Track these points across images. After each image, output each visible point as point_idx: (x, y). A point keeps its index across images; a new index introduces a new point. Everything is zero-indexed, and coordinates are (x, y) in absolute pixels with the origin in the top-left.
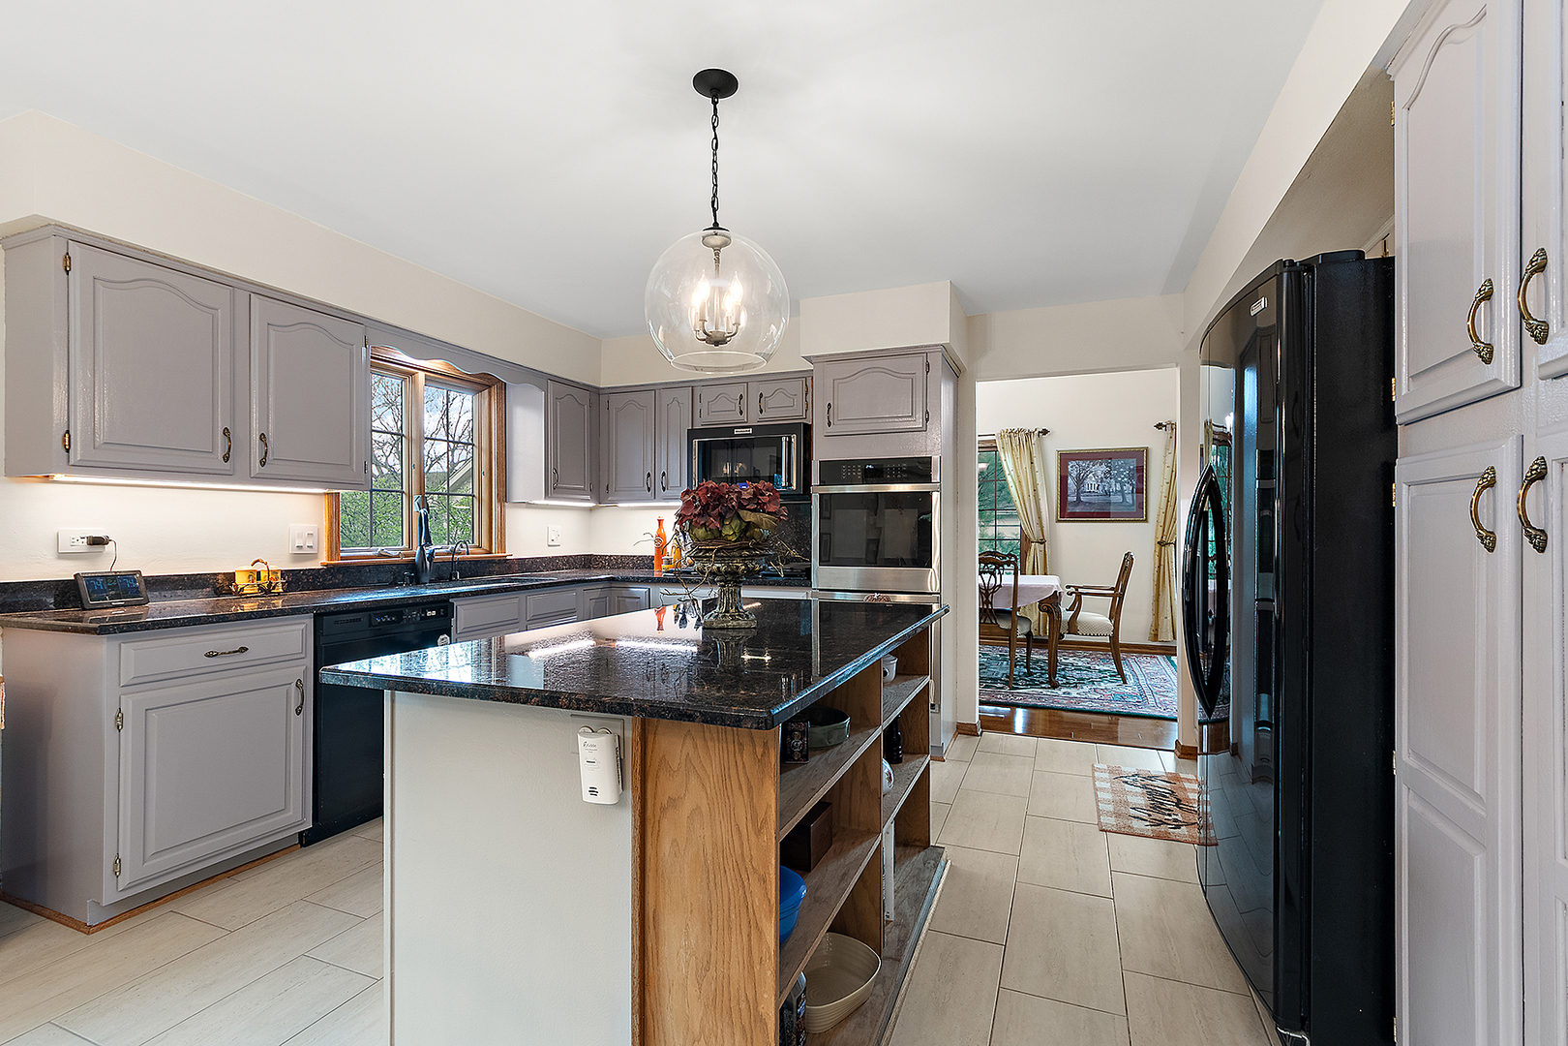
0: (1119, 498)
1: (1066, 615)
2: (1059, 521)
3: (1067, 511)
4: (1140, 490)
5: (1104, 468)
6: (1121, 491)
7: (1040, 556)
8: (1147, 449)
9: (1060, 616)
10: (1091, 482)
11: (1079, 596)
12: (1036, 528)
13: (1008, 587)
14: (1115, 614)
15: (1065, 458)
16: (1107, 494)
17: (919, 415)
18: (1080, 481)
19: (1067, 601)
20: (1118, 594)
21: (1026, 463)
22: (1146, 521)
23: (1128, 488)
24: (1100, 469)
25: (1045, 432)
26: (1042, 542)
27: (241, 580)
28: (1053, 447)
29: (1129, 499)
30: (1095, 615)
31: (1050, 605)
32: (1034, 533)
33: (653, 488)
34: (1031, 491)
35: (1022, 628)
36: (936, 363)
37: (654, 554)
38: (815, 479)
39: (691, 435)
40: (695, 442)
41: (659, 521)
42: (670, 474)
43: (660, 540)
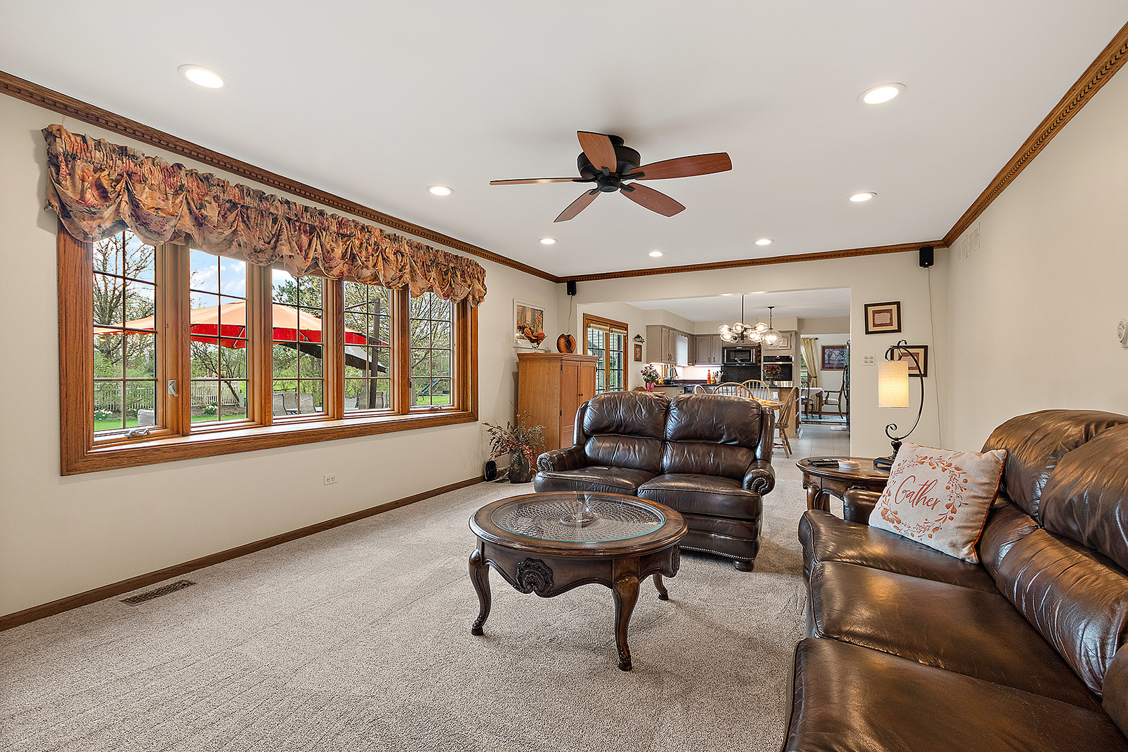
1: (824, 399)
2: (821, 370)
3: (825, 366)
7: (815, 382)
10: (833, 356)
11: (829, 393)
12: (813, 372)
13: (807, 390)
14: (839, 398)
15: (824, 348)
16: (839, 362)
17: (789, 347)
18: (829, 356)
19: (824, 395)
20: (841, 393)
21: (810, 349)
24: (837, 352)
25: (816, 339)
26: (816, 377)
28: (820, 344)
30: (833, 398)
31: (819, 395)
32: (813, 374)
33: (710, 361)
34: (812, 359)
35: (811, 403)
36: (793, 334)
37: (707, 379)
38: (762, 361)
39: (724, 348)
40: (725, 351)
41: (709, 371)
42: (715, 358)
43: (709, 375)
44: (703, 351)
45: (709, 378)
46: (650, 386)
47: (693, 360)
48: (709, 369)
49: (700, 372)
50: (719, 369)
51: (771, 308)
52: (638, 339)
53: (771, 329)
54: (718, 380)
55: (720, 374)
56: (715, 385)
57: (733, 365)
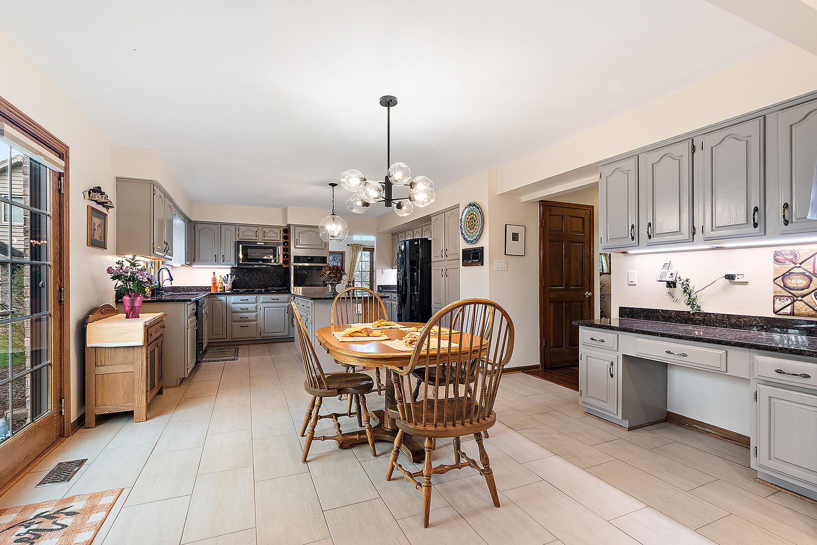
17: (323, 245)
33: (216, 260)
37: (211, 285)
38: (292, 261)
39: (238, 243)
40: (241, 245)
41: (214, 273)
42: (225, 256)
43: (214, 279)
44: (205, 245)
45: (214, 284)
46: (133, 302)
47: (192, 258)
48: (215, 270)
49: (203, 276)
50: (229, 271)
51: (333, 185)
52: (97, 197)
53: (333, 214)
54: (228, 286)
55: (229, 278)
56: (223, 293)
57: (250, 266)
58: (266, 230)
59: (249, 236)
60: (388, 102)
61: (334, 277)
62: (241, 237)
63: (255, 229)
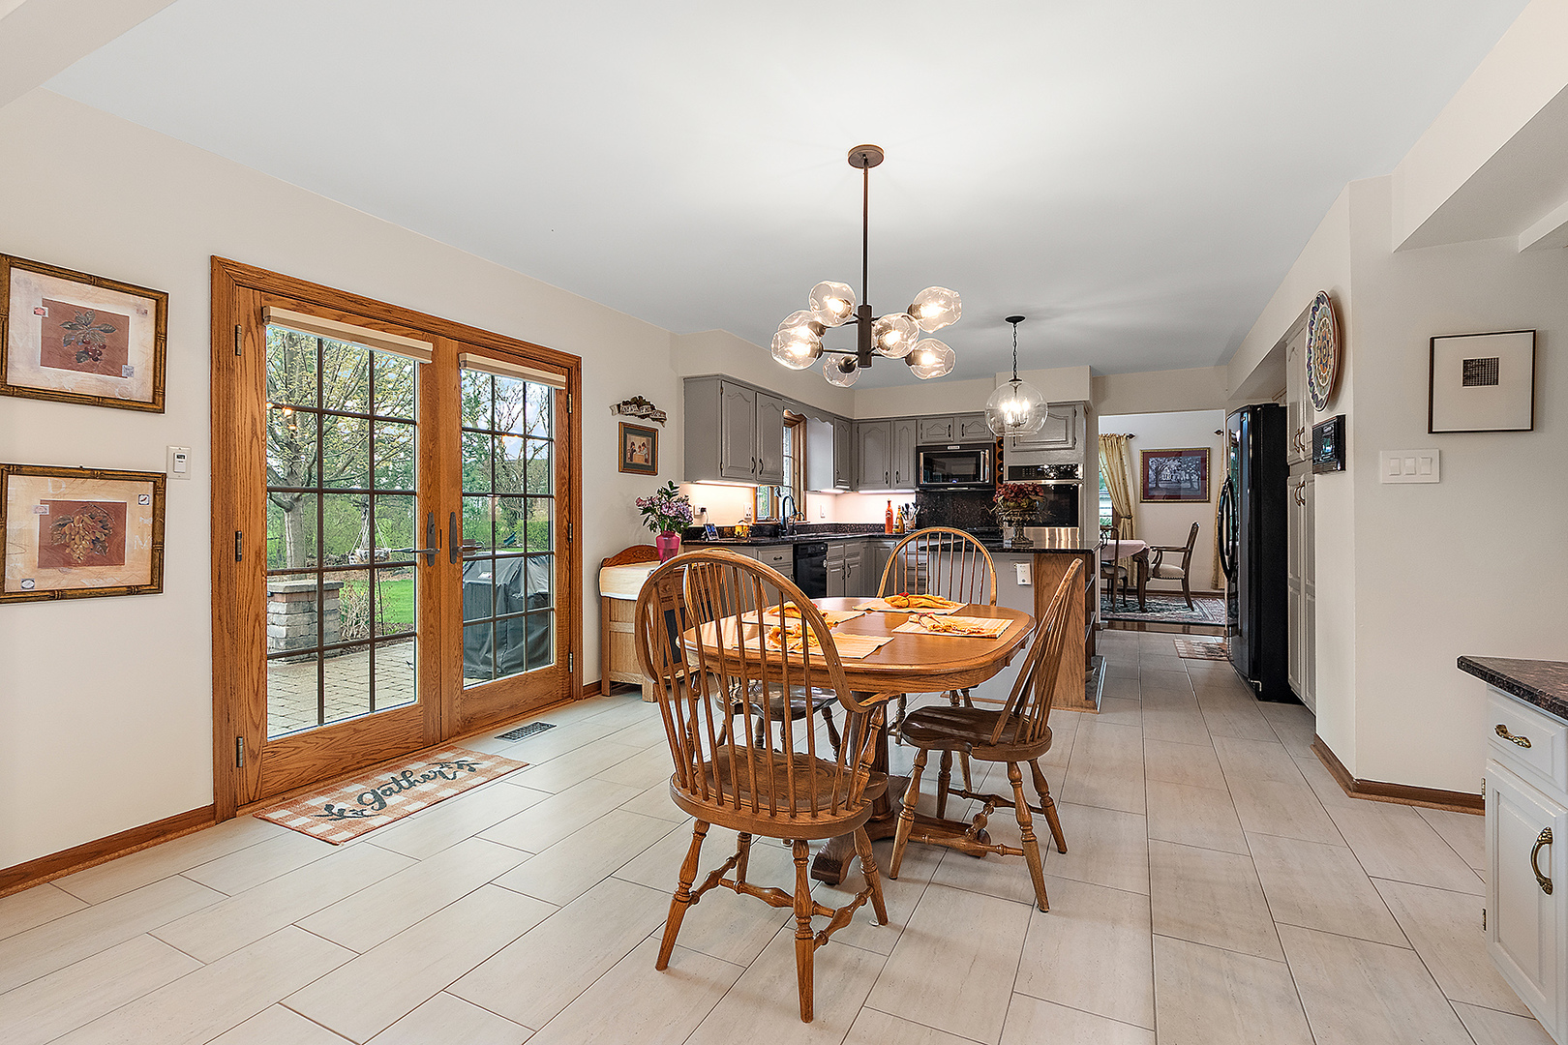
0: (1188, 485)
1: (1152, 566)
2: (1141, 502)
3: (1147, 495)
4: (1204, 478)
5: (1177, 463)
6: (1189, 479)
7: (1128, 528)
8: (1209, 448)
9: (1148, 565)
10: (1166, 473)
11: (1161, 551)
12: (1125, 507)
13: (1112, 546)
14: (1186, 564)
15: (1147, 455)
16: (1179, 482)
17: (1070, 441)
18: (1158, 473)
19: (1152, 556)
20: (1187, 551)
21: (1117, 459)
22: (1209, 502)
23: (1195, 477)
24: (1174, 464)
25: (1131, 436)
26: (1130, 517)
27: (738, 529)
28: (1137, 448)
29: (1196, 486)
30: (1172, 564)
31: (1140, 558)
32: (1124, 511)
33: (890, 481)
34: (1121, 479)
35: (1121, 574)
36: (1080, 410)
37: (884, 522)
38: (1006, 477)
39: (918, 450)
40: (922, 454)
41: (889, 502)
42: (901, 473)
43: (889, 513)
44: (873, 455)
45: (889, 519)
46: (668, 543)
47: (851, 476)
48: (890, 498)
49: (871, 507)
50: (911, 499)
51: (1015, 320)
52: (635, 409)
53: (1015, 380)
54: (907, 523)
55: (912, 510)
56: (900, 536)
57: (942, 489)
58: (967, 422)
59: (935, 436)
60: (865, 158)
61: (1014, 508)
62: (925, 439)
63: (949, 422)
